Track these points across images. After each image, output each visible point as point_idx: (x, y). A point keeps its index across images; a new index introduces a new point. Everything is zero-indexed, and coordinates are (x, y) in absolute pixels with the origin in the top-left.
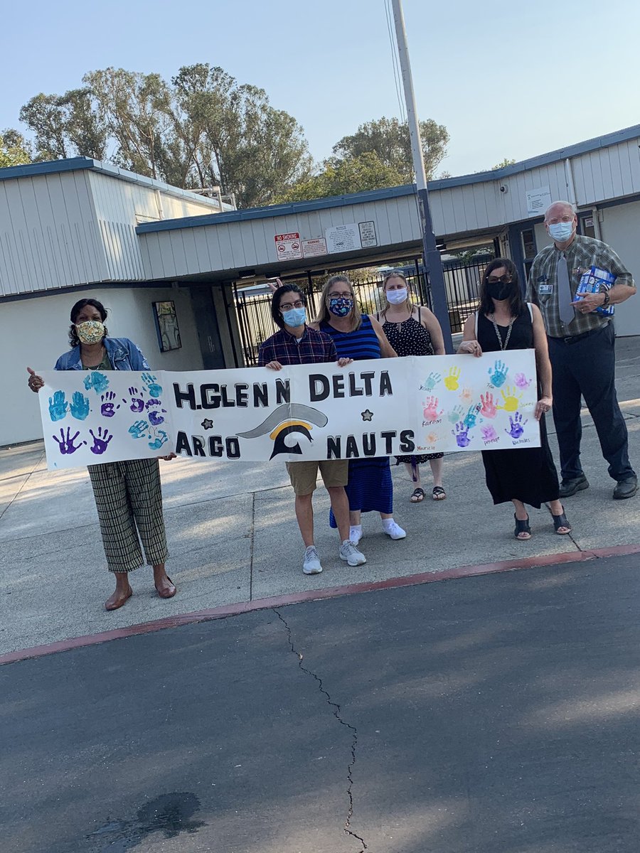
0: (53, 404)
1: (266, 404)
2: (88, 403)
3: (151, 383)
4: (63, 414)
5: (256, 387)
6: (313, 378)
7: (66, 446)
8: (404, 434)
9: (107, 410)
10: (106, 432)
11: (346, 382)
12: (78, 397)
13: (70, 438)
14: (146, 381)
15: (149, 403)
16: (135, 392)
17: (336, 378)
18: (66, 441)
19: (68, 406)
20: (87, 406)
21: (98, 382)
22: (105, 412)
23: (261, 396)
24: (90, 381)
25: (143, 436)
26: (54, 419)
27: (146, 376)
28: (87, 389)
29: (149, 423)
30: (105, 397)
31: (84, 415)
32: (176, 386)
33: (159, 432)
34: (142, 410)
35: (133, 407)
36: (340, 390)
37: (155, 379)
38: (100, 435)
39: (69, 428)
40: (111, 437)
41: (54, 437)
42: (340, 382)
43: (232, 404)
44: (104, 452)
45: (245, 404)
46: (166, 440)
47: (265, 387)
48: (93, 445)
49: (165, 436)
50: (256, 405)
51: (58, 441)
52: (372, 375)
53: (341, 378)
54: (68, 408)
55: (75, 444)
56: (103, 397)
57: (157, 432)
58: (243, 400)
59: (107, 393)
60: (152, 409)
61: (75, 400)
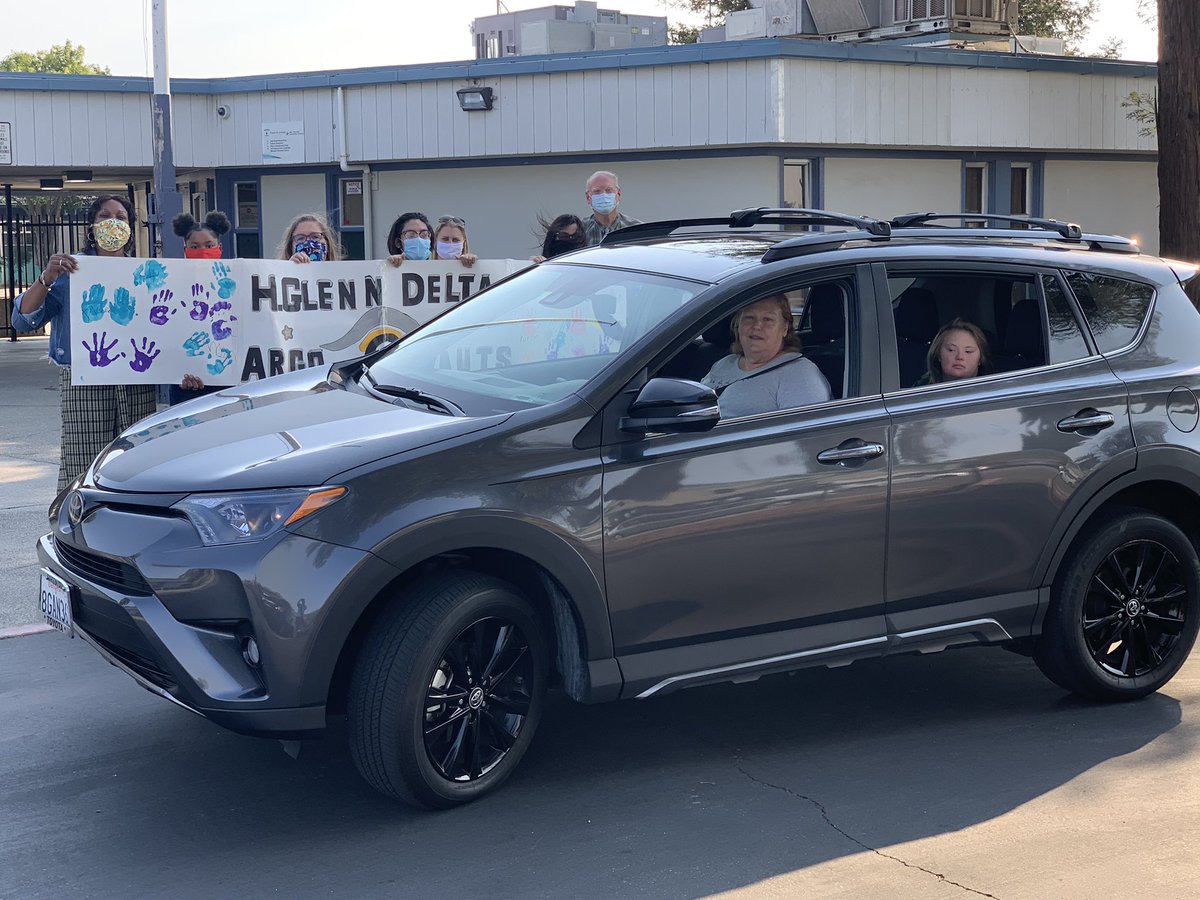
0: (87, 300)
1: (353, 306)
2: (134, 304)
3: (223, 277)
4: (99, 315)
5: (341, 285)
6: (407, 278)
7: (98, 356)
8: (501, 350)
9: (158, 315)
10: (153, 344)
11: (442, 284)
12: (122, 295)
13: (105, 347)
14: (217, 274)
15: (215, 308)
16: (199, 292)
17: (433, 279)
18: (98, 349)
19: (107, 305)
20: (132, 308)
21: (152, 274)
22: (155, 319)
23: (347, 295)
24: (142, 274)
25: (202, 353)
26: (86, 319)
27: (219, 265)
28: (136, 284)
29: (211, 337)
30: (159, 297)
31: (127, 319)
32: (255, 280)
33: (222, 350)
34: (204, 318)
35: (193, 313)
36: (435, 294)
37: (229, 271)
38: (144, 348)
39: (104, 334)
40: (158, 352)
41: (84, 343)
42: (435, 284)
43: (314, 307)
44: (147, 370)
45: (329, 307)
46: (230, 362)
47: (352, 284)
48: (134, 359)
49: (229, 357)
50: (342, 307)
51: (88, 348)
52: (471, 279)
53: (437, 279)
54: (107, 307)
55: (111, 355)
56: (155, 297)
57: (219, 351)
58: (327, 301)
59: (162, 292)
60: (217, 316)
61: (117, 298)
